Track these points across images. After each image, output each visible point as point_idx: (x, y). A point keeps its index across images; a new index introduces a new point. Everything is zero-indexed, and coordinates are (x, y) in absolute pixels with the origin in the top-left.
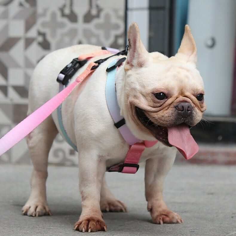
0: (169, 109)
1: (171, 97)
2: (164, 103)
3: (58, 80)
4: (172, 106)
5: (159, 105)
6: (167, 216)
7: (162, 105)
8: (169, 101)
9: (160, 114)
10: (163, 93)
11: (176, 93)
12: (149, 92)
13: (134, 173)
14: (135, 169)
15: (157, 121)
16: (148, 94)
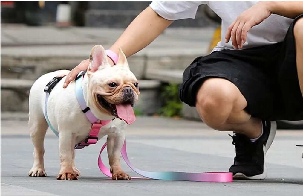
0: (119, 92)
1: (119, 85)
2: (116, 89)
3: (45, 91)
4: (120, 90)
5: (112, 91)
6: (121, 175)
7: (115, 90)
8: (119, 87)
9: (114, 96)
10: (114, 83)
11: (122, 83)
12: (106, 83)
13: (95, 143)
14: (96, 140)
15: (112, 101)
16: (105, 85)
